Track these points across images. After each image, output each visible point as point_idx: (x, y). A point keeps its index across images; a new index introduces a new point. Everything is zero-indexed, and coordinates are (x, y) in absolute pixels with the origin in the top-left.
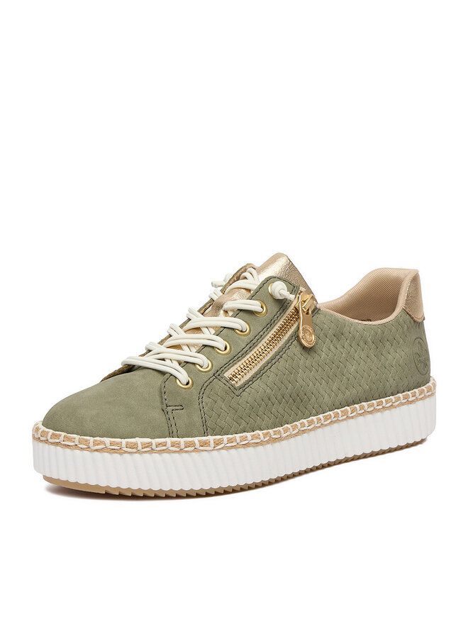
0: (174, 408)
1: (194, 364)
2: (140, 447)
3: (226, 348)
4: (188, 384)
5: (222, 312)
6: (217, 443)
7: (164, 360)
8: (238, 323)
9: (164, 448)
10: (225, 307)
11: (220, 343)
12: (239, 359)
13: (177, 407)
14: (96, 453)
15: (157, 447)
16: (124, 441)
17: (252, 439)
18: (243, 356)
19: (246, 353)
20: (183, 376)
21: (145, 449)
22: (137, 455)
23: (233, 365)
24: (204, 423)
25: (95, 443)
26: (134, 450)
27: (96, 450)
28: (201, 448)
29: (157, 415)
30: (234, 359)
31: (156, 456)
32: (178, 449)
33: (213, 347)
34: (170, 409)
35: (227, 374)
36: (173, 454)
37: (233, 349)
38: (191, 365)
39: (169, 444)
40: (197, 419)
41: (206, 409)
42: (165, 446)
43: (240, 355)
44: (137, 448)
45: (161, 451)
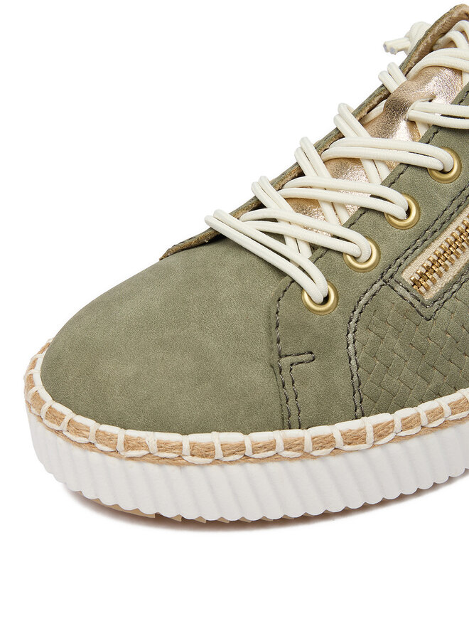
0: (295, 359)
1: (341, 253)
2: (219, 454)
3: (408, 212)
4: (326, 299)
5: (403, 125)
6: (381, 432)
7: (280, 237)
8: (437, 157)
9: (271, 453)
10: (412, 113)
11: (396, 203)
12: (435, 234)
13: (300, 358)
14: (131, 463)
15: (254, 451)
16: (187, 440)
17: (453, 414)
18: (443, 227)
19: (451, 219)
20: (316, 286)
21: (231, 458)
22: (215, 468)
23: (422, 251)
24: (356, 388)
25: (129, 445)
26: (209, 460)
27: (132, 458)
28: (347, 448)
29: (258, 377)
30: (425, 236)
31: (253, 468)
32: (298, 454)
33: (382, 214)
34: (285, 362)
35: (409, 274)
36: (288, 463)
37: (423, 214)
38: (334, 256)
39: (280, 446)
40: (342, 383)
41: (362, 355)
42: (274, 448)
43: (436, 226)
44: (212, 456)
45: (263, 459)
